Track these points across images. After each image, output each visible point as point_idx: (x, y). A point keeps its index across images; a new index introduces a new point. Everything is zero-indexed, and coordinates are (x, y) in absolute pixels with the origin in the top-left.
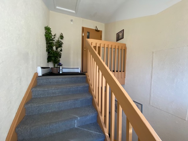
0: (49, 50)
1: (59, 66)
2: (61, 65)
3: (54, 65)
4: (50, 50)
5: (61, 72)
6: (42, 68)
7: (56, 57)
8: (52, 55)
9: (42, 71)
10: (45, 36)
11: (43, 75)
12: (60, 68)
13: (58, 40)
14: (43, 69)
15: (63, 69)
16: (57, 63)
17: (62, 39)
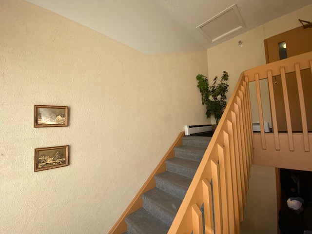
13: (221, 84)
17: (226, 79)
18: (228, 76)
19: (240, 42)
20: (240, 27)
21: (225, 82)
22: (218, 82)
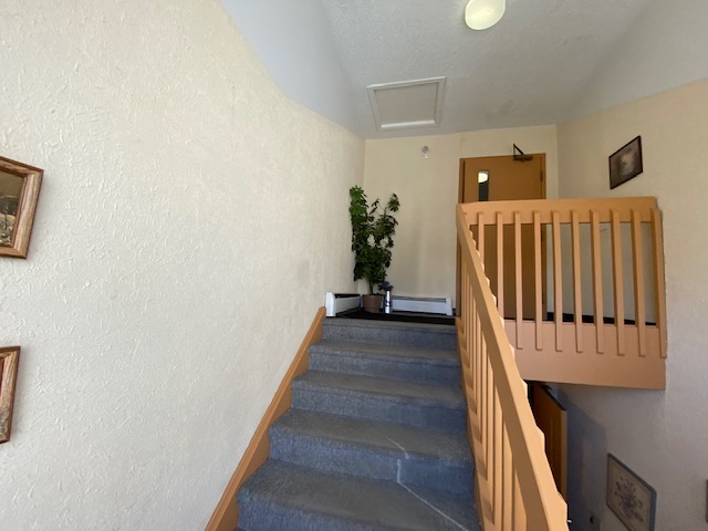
0: (358, 246)
1: (382, 292)
2: (390, 289)
3: (371, 289)
4: (361, 247)
5: (387, 311)
6: (337, 296)
7: (375, 263)
8: (364, 260)
9: (336, 305)
10: (351, 210)
11: (338, 315)
12: (385, 296)
13: (385, 216)
14: (339, 299)
15: (394, 301)
16: (377, 282)
17: (395, 209)
18: (398, 204)
19: (426, 149)
20: (432, 122)
21: (391, 213)
22: (380, 211)
